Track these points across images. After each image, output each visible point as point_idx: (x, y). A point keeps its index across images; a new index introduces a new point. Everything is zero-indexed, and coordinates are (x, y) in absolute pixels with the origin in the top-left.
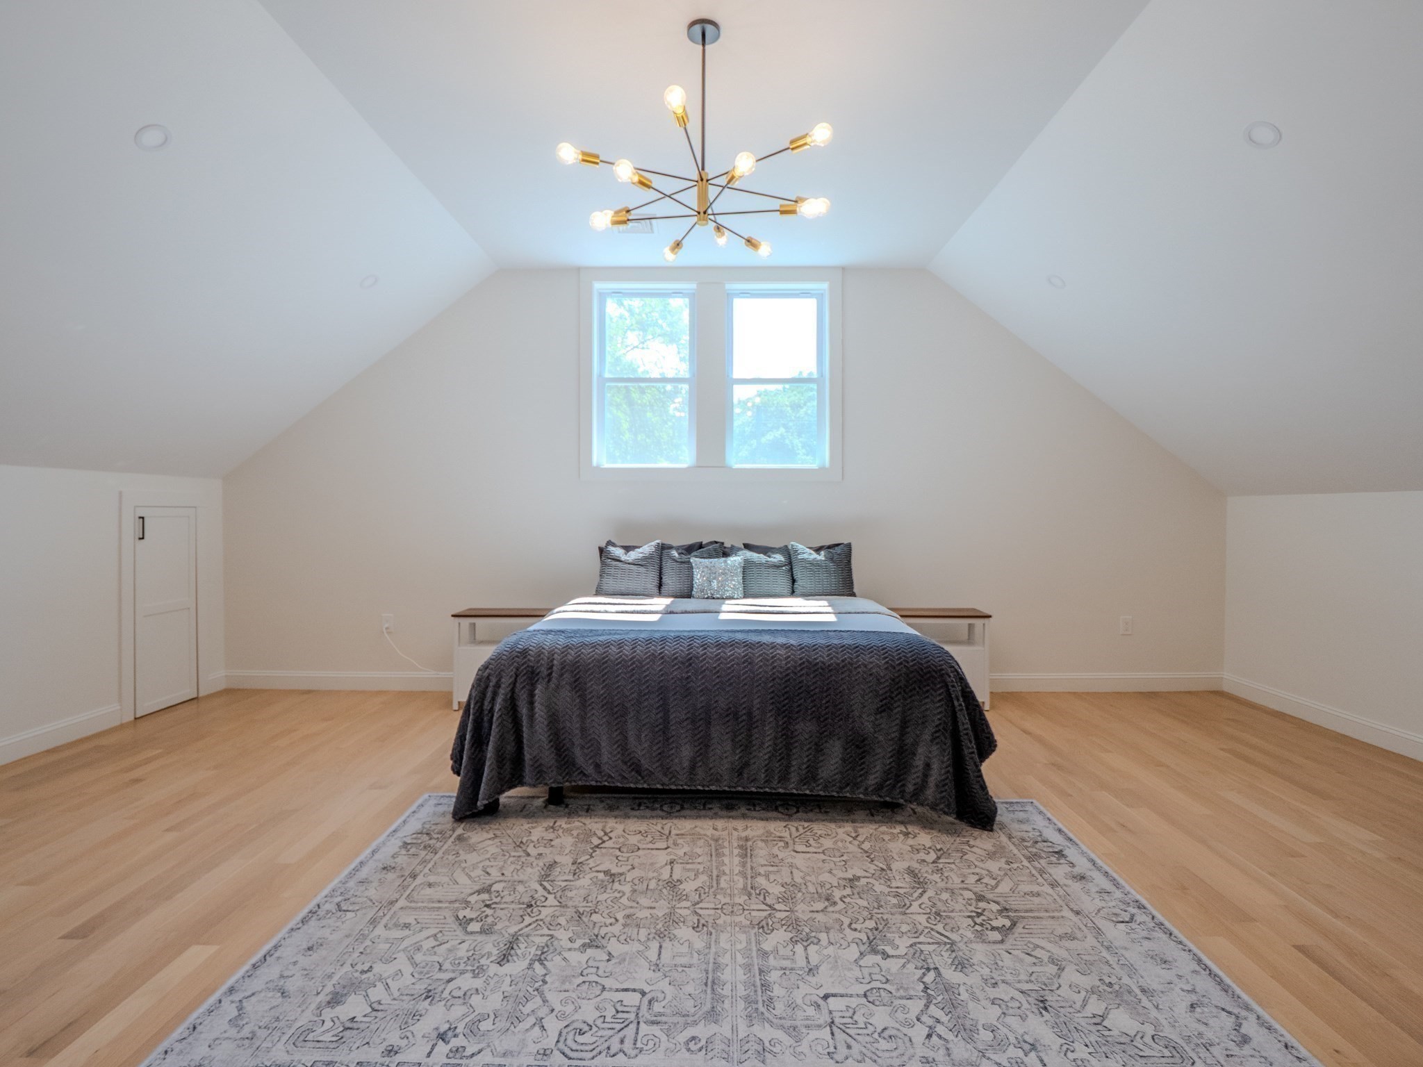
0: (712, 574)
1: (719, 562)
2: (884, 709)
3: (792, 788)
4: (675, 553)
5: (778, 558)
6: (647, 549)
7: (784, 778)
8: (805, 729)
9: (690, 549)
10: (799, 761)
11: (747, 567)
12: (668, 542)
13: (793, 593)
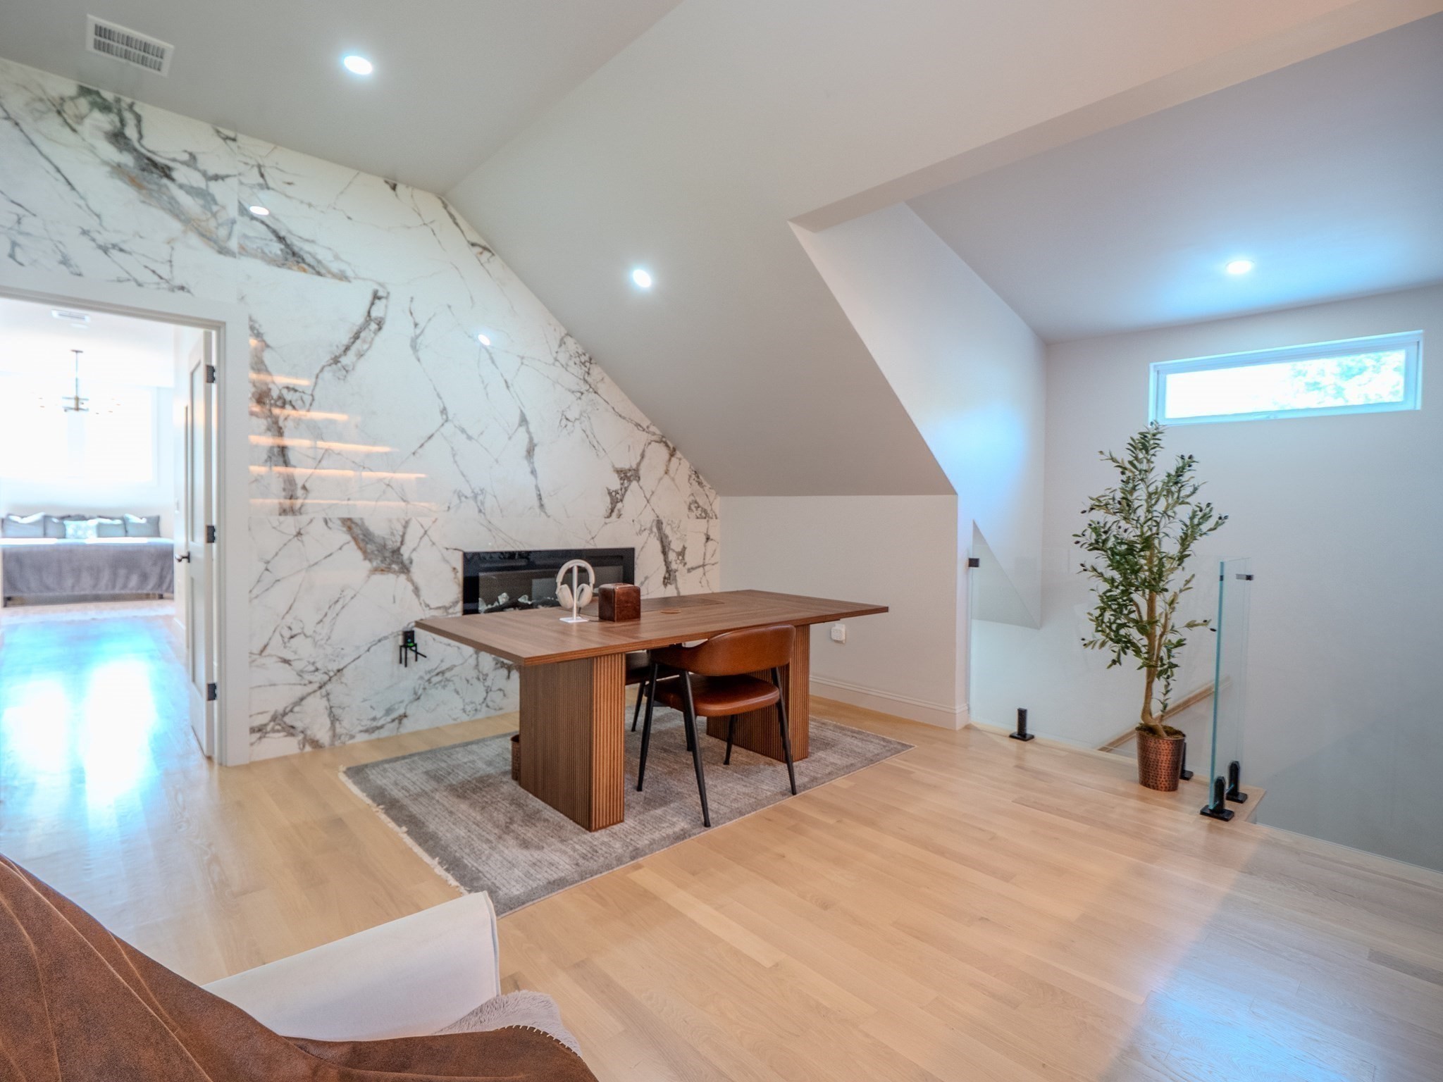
0: (78, 528)
1: (83, 524)
2: (155, 564)
3: (117, 591)
4: (55, 520)
5: (118, 522)
6: (37, 517)
7: (114, 587)
8: (122, 572)
9: (63, 518)
10: (120, 582)
11: (100, 526)
12: (49, 513)
13: (126, 536)
